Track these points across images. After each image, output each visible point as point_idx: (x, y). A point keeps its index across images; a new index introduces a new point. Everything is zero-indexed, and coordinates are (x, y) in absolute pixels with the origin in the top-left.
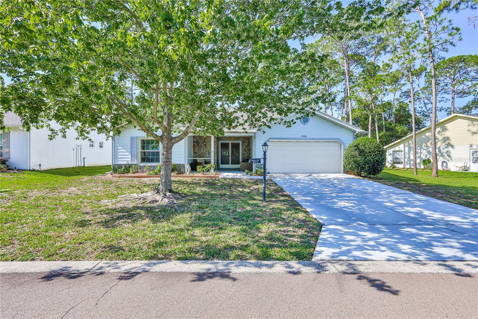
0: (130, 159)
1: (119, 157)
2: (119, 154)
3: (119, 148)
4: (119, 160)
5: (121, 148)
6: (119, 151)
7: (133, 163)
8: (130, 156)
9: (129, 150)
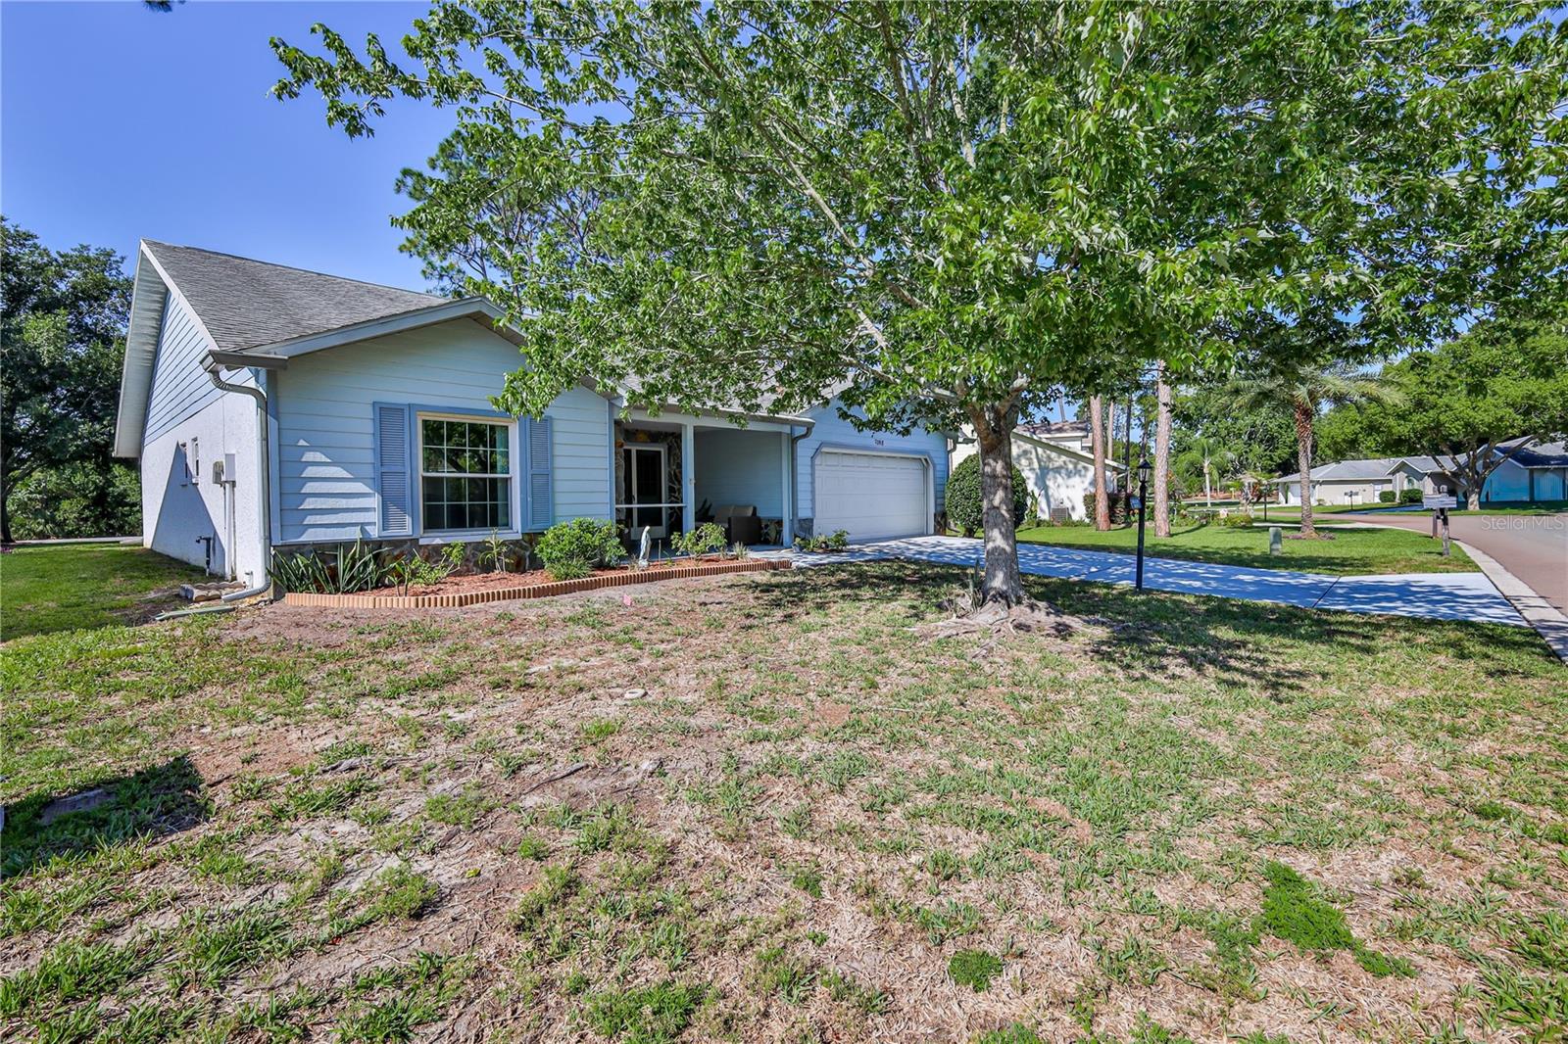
0: (375, 517)
1: (309, 504)
2: (309, 488)
3: (309, 456)
4: (309, 520)
5: (319, 457)
6: (309, 472)
7: (394, 532)
8: (375, 502)
9: (369, 472)
